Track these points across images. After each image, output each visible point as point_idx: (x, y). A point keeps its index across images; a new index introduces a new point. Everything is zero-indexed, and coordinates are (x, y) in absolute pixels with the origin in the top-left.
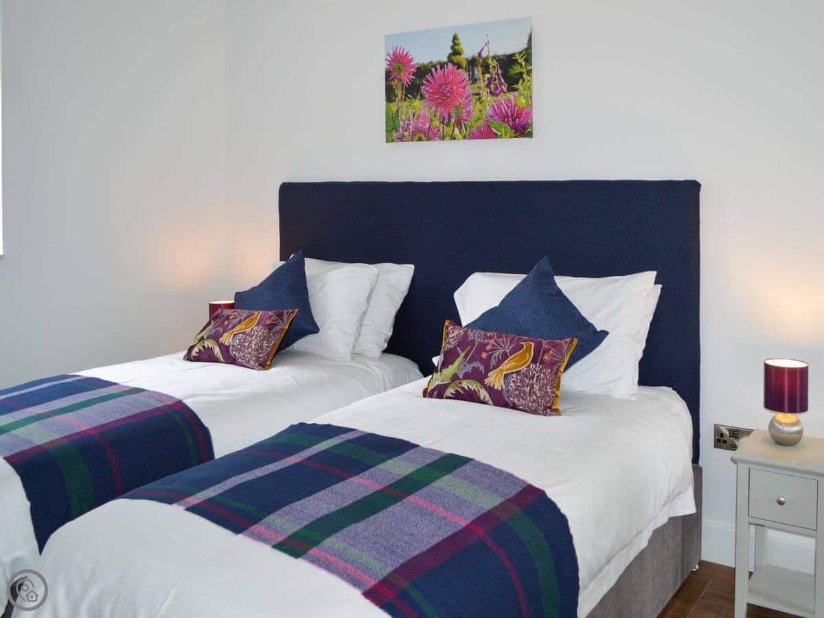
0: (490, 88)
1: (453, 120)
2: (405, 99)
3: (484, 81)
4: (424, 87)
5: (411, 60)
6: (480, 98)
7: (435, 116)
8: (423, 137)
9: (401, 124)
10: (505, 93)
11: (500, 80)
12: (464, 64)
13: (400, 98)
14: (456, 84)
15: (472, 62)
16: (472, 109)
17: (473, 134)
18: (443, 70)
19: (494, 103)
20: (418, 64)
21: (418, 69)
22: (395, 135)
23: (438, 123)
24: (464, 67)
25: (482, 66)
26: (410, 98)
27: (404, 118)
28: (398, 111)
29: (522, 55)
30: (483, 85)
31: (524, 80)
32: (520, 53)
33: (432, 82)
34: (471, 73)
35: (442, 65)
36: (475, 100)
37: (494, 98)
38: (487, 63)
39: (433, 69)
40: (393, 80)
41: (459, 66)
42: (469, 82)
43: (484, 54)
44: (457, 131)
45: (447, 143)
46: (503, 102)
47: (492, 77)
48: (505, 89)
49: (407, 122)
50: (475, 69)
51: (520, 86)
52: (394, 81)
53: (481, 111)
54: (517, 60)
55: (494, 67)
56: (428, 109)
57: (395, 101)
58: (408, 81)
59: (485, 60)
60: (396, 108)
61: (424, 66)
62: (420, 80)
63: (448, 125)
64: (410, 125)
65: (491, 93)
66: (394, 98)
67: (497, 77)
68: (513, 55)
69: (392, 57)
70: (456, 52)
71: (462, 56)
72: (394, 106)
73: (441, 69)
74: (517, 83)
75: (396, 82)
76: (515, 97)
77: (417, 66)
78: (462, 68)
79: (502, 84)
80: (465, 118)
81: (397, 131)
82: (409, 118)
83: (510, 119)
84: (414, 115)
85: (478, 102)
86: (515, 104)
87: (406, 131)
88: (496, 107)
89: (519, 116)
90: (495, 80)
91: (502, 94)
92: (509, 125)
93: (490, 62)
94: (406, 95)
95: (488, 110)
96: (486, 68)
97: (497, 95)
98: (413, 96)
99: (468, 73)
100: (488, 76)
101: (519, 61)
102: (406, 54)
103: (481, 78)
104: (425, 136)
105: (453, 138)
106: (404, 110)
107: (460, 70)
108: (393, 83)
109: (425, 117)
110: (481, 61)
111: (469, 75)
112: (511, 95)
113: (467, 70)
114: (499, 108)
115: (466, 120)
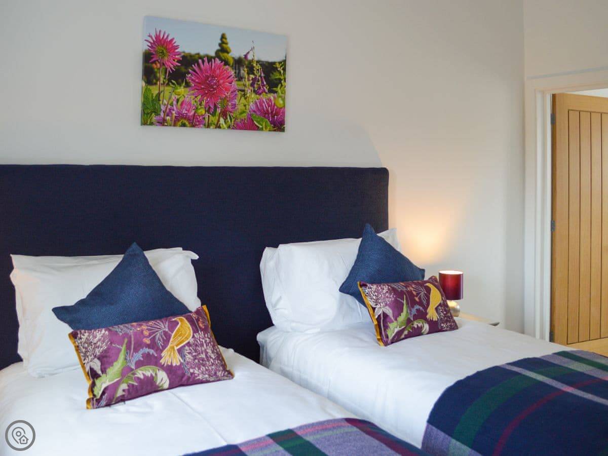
0: (254, 87)
1: (219, 111)
2: (168, 84)
3: (249, 80)
4: (189, 75)
5: (177, 47)
6: (244, 95)
7: (200, 105)
8: (187, 123)
9: (163, 108)
10: (266, 93)
11: (263, 83)
12: (231, 62)
13: (162, 82)
14: (224, 78)
15: (239, 62)
16: (237, 103)
17: (237, 125)
18: (210, 63)
19: (257, 100)
20: (184, 52)
21: (184, 57)
22: (154, 118)
23: (203, 112)
24: (231, 64)
25: (247, 67)
26: (173, 84)
27: (165, 102)
28: (159, 94)
29: (281, 65)
30: (248, 83)
31: (282, 85)
32: (280, 63)
33: (198, 72)
34: (237, 71)
35: (210, 59)
36: (240, 96)
37: (258, 96)
38: (252, 65)
39: (200, 61)
40: (154, 62)
41: (226, 63)
42: (235, 79)
43: (250, 57)
44: (222, 120)
45: (212, 131)
46: (264, 100)
47: (256, 78)
48: (267, 91)
49: (169, 107)
50: (241, 69)
51: (278, 89)
52: (156, 64)
53: (245, 106)
54: (277, 68)
55: (258, 70)
56: (193, 97)
57: (156, 84)
58: (172, 66)
59: (251, 62)
60: (157, 92)
61: (191, 56)
62: (186, 68)
63: (214, 114)
64: (173, 110)
65: (254, 91)
66: (154, 81)
67: (260, 78)
68: (274, 63)
69: (154, 39)
70: (223, 49)
71: (230, 55)
72: (154, 90)
73: (208, 63)
74: (276, 86)
75: (158, 65)
76: (275, 98)
77: (183, 54)
78: (229, 65)
79: (264, 85)
80: (231, 110)
81: (157, 114)
82: (172, 103)
83: (270, 115)
84: (178, 101)
85: (243, 98)
86: (274, 104)
87: (168, 115)
88: (258, 104)
89: (277, 114)
90: (258, 81)
91: (264, 93)
92: (269, 120)
93: (255, 65)
94: (169, 81)
95: (252, 106)
96: (251, 70)
97: (260, 94)
98: (177, 83)
99: (234, 71)
100: (252, 76)
101: (279, 69)
102: (172, 40)
103: (247, 77)
104: (189, 123)
105: (218, 126)
106: (167, 94)
107: (227, 66)
108: (154, 66)
109: (190, 104)
110: (246, 63)
111: (235, 73)
112: (271, 96)
113: (234, 68)
114: (261, 105)
115: (231, 112)
